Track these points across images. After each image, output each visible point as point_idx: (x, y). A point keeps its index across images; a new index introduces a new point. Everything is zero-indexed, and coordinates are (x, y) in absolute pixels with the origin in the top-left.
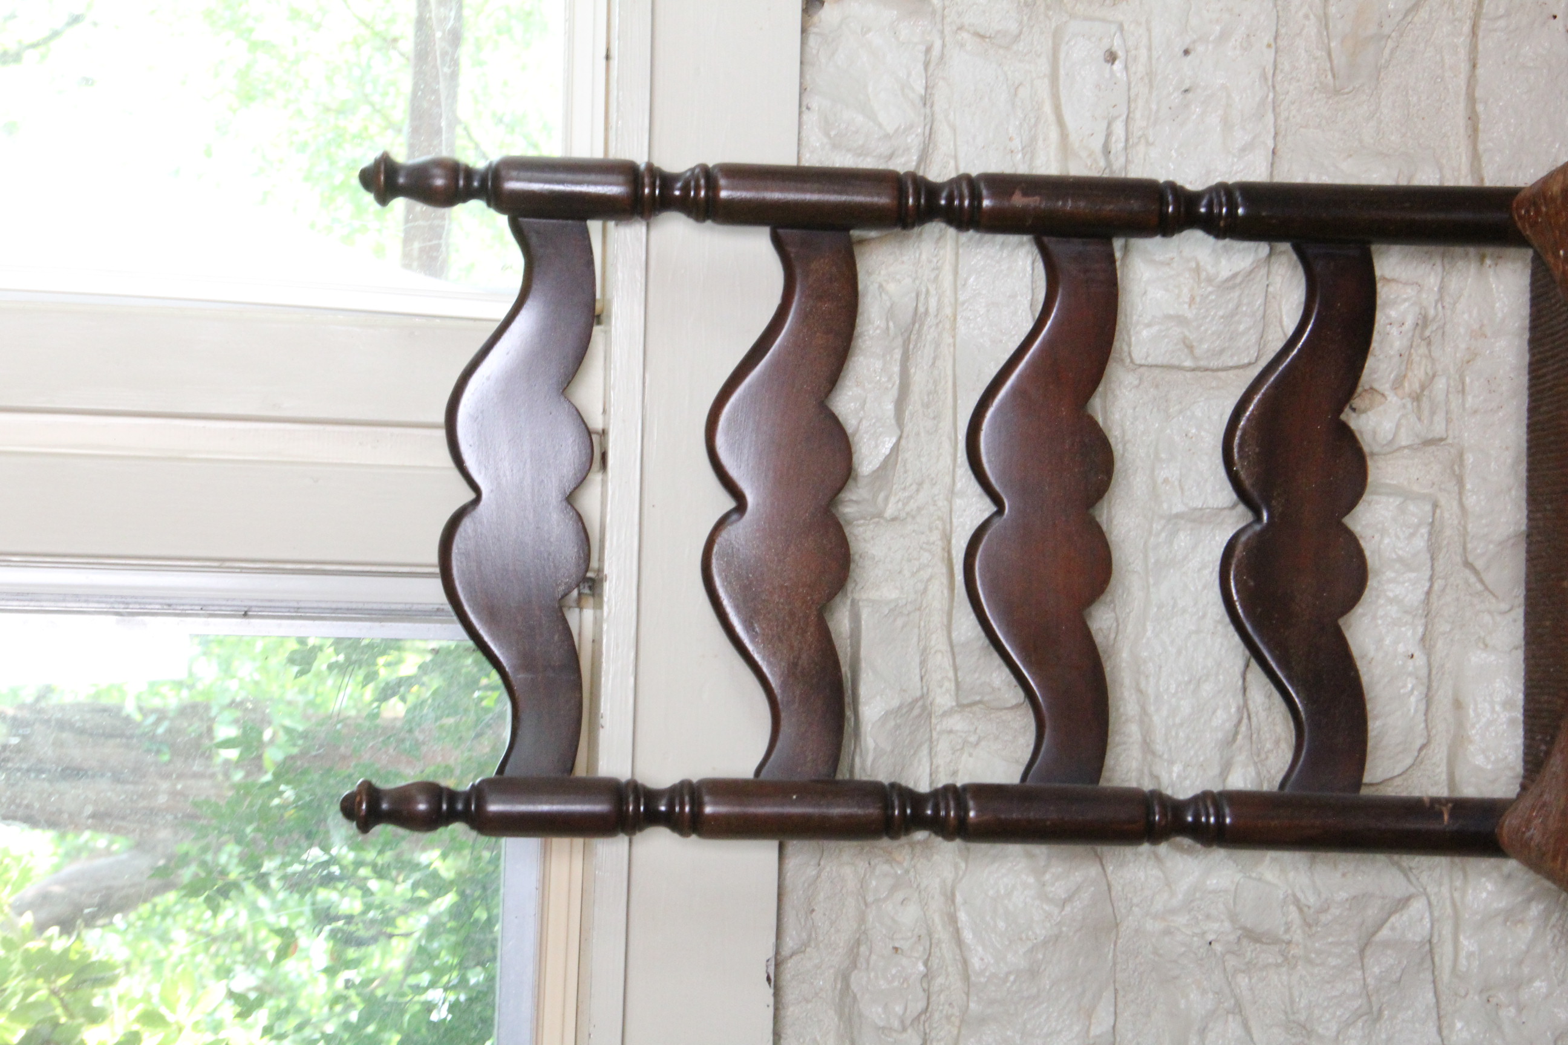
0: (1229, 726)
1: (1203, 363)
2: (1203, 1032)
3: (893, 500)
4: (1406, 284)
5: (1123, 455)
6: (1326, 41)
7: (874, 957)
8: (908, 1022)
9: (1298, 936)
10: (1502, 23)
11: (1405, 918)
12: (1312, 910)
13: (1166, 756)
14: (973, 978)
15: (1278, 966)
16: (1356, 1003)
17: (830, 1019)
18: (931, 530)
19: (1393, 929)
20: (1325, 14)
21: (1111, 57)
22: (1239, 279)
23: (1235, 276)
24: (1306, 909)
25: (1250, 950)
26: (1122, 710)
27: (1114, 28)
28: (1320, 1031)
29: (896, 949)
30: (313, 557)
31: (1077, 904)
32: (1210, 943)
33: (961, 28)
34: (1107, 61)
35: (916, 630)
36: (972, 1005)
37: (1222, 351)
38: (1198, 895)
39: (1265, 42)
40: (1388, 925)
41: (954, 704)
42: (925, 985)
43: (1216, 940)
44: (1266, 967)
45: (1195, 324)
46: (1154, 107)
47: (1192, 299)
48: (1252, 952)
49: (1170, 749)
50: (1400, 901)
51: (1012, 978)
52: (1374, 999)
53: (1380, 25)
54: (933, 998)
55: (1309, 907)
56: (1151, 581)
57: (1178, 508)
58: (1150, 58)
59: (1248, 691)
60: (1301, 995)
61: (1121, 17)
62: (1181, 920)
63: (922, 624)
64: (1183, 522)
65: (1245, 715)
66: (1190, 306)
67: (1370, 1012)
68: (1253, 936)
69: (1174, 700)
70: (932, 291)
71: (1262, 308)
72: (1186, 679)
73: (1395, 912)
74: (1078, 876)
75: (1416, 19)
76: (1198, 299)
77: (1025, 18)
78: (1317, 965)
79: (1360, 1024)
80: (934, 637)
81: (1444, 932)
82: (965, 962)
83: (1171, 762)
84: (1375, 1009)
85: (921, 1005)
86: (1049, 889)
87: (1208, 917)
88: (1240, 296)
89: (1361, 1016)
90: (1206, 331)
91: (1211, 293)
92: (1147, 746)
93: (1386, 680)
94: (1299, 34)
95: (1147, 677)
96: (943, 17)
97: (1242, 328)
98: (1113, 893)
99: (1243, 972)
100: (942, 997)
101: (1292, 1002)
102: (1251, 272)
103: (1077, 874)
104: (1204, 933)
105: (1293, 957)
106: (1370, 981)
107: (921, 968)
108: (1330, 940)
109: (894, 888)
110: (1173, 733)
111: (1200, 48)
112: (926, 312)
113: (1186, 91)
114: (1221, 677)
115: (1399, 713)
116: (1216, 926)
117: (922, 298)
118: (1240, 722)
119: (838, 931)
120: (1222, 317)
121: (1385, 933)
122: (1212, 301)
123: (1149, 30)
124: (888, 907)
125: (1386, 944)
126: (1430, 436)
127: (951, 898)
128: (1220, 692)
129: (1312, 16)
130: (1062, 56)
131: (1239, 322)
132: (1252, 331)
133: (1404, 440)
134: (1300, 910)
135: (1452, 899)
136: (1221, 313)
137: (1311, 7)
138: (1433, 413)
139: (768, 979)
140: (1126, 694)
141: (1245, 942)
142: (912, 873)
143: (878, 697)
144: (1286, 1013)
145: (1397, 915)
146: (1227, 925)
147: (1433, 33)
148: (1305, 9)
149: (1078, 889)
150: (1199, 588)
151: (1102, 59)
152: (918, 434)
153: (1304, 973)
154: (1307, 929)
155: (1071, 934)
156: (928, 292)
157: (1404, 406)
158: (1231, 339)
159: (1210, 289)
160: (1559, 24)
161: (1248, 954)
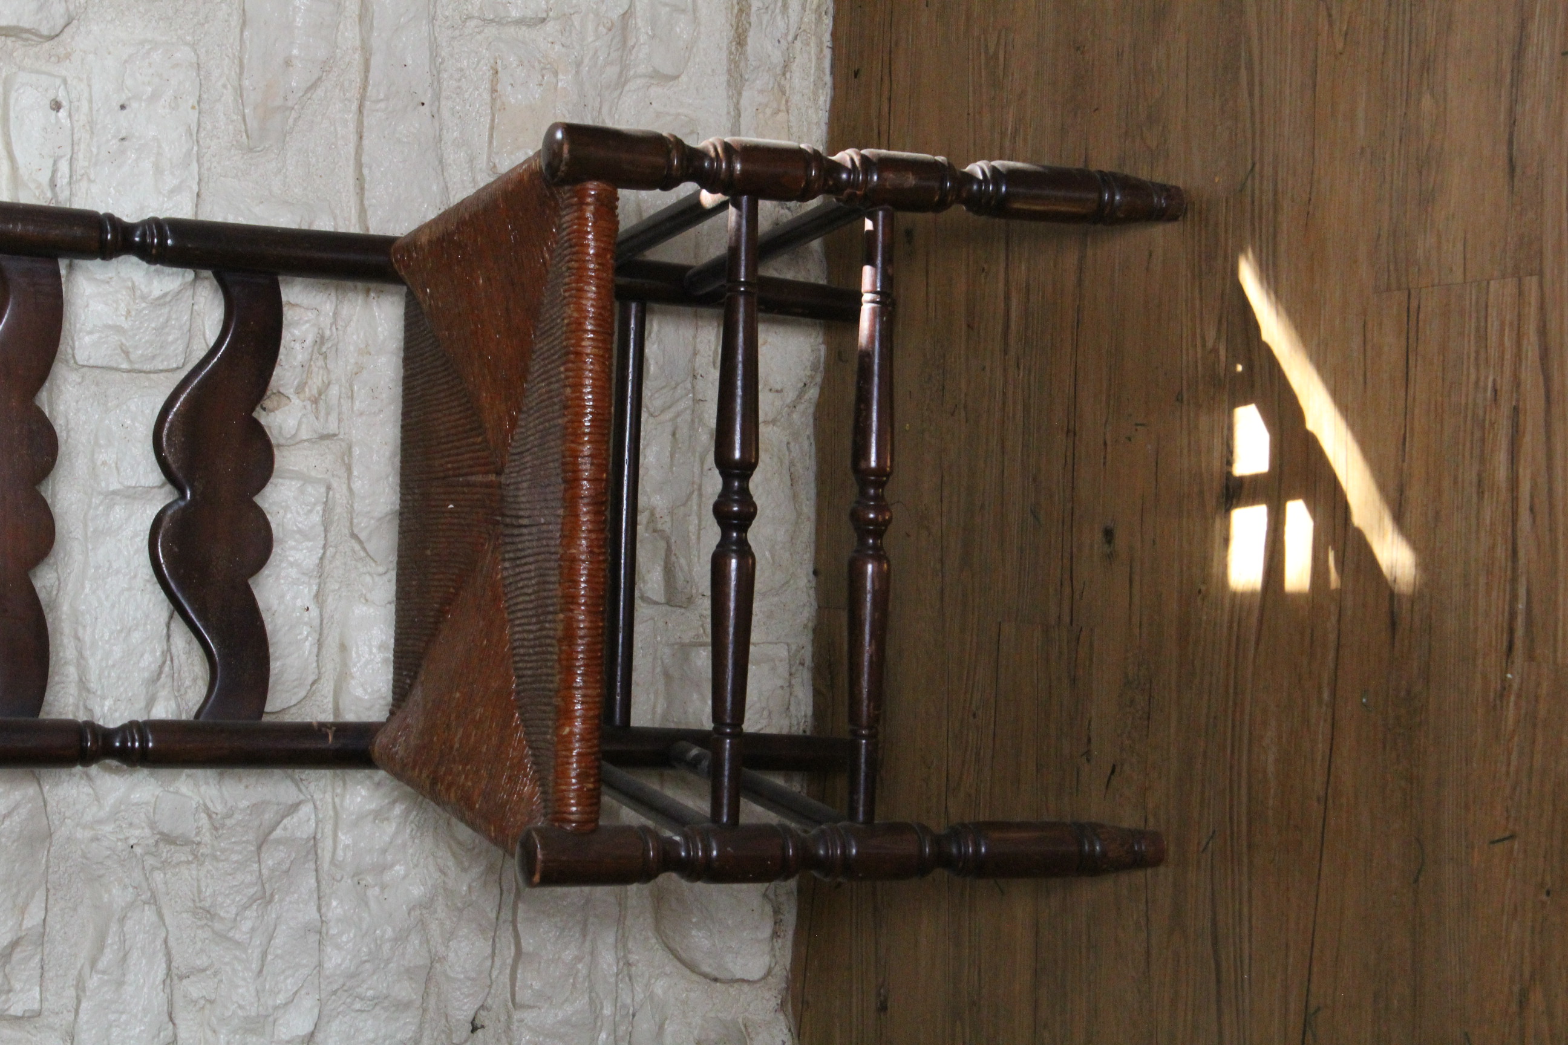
0: (154, 667)
1: (137, 366)
2: (122, 920)
4: (307, 309)
5: (66, 441)
6: (241, 107)
9: (207, 838)
10: (382, 105)
11: (295, 820)
12: (219, 816)
13: (99, 693)
15: (189, 862)
16: (252, 891)
20: (240, 86)
21: (57, 106)
22: (168, 298)
23: (165, 295)
24: (214, 816)
25: (165, 850)
26: (61, 654)
27: (58, 82)
28: (222, 914)
31: (16, 818)
32: (132, 847)
34: (53, 109)
37: (154, 357)
38: (123, 807)
39: (190, 104)
40: (281, 825)
43: (137, 844)
44: (178, 864)
45: (130, 333)
46: (95, 150)
47: (129, 312)
48: (167, 852)
49: (103, 687)
50: (292, 806)
52: (267, 886)
53: (285, 98)
55: (217, 814)
56: (90, 547)
57: (115, 486)
58: (91, 109)
59: (171, 638)
60: (207, 886)
61: (64, 73)
62: (108, 828)
64: (118, 498)
65: (169, 658)
66: (126, 318)
67: (263, 897)
68: (168, 839)
69: (107, 646)
71: (188, 323)
72: (118, 628)
73: (287, 815)
74: (17, 795)
75: (314, 96)
76: (133, 313)
78: (222, 861)
79: (255, 907)
81: (326, 830)
83: (104, 698)
84: (268, 894)
87: (131, 824)
88: (169, 312)
89: (255, 901)
90: (140, 339)
91: (144, 309)
92: (83, 684)
93: (287, 628)
94: (219, 100)
95: (84, 627)
97: (171, 338)
98: (48, 809)
99: (158, 869)
101: (200, 892)
102: (179, 292)
103: (16, 793)
104: (127, 839)
105: (202, 855)
106: (265, 872)
108: (233, 840)
110: (106, 673)
111: (135, 105)
113: (123, 139)
114: (149, 627)
115: (296, 655)
116: (137, 832)
118: (164, 663)
120: (154, 329)
121: (278, 833)
122: (146, 315)
123: (89, 86)
125: (279, 842)
126: (325, 433)
128: (148, 638)
129: (229, 86)
130: (12, 101)
131: (169, 334)
132: (179, 342)
133: (304, 435)
134: (210, 817)
135: (334, 803)
136: (153, 325)
137: (228, 80)
138: (328, 414)
140: (66, 641)
141: (161, 845)
144: (194, 901)
145: (289, 818)
146: (147, 831)
147: (327, 109)
148: (223, 80)
149: (17, 806)
150: (132, 553)
151: (48, 106)
153: (210, 868)
154: (215, 832)
155: (9, 844)
157: (305, 407)
158: (161, 347)
159: (144, 305)
160: (425, 110)
161: (164, 855)
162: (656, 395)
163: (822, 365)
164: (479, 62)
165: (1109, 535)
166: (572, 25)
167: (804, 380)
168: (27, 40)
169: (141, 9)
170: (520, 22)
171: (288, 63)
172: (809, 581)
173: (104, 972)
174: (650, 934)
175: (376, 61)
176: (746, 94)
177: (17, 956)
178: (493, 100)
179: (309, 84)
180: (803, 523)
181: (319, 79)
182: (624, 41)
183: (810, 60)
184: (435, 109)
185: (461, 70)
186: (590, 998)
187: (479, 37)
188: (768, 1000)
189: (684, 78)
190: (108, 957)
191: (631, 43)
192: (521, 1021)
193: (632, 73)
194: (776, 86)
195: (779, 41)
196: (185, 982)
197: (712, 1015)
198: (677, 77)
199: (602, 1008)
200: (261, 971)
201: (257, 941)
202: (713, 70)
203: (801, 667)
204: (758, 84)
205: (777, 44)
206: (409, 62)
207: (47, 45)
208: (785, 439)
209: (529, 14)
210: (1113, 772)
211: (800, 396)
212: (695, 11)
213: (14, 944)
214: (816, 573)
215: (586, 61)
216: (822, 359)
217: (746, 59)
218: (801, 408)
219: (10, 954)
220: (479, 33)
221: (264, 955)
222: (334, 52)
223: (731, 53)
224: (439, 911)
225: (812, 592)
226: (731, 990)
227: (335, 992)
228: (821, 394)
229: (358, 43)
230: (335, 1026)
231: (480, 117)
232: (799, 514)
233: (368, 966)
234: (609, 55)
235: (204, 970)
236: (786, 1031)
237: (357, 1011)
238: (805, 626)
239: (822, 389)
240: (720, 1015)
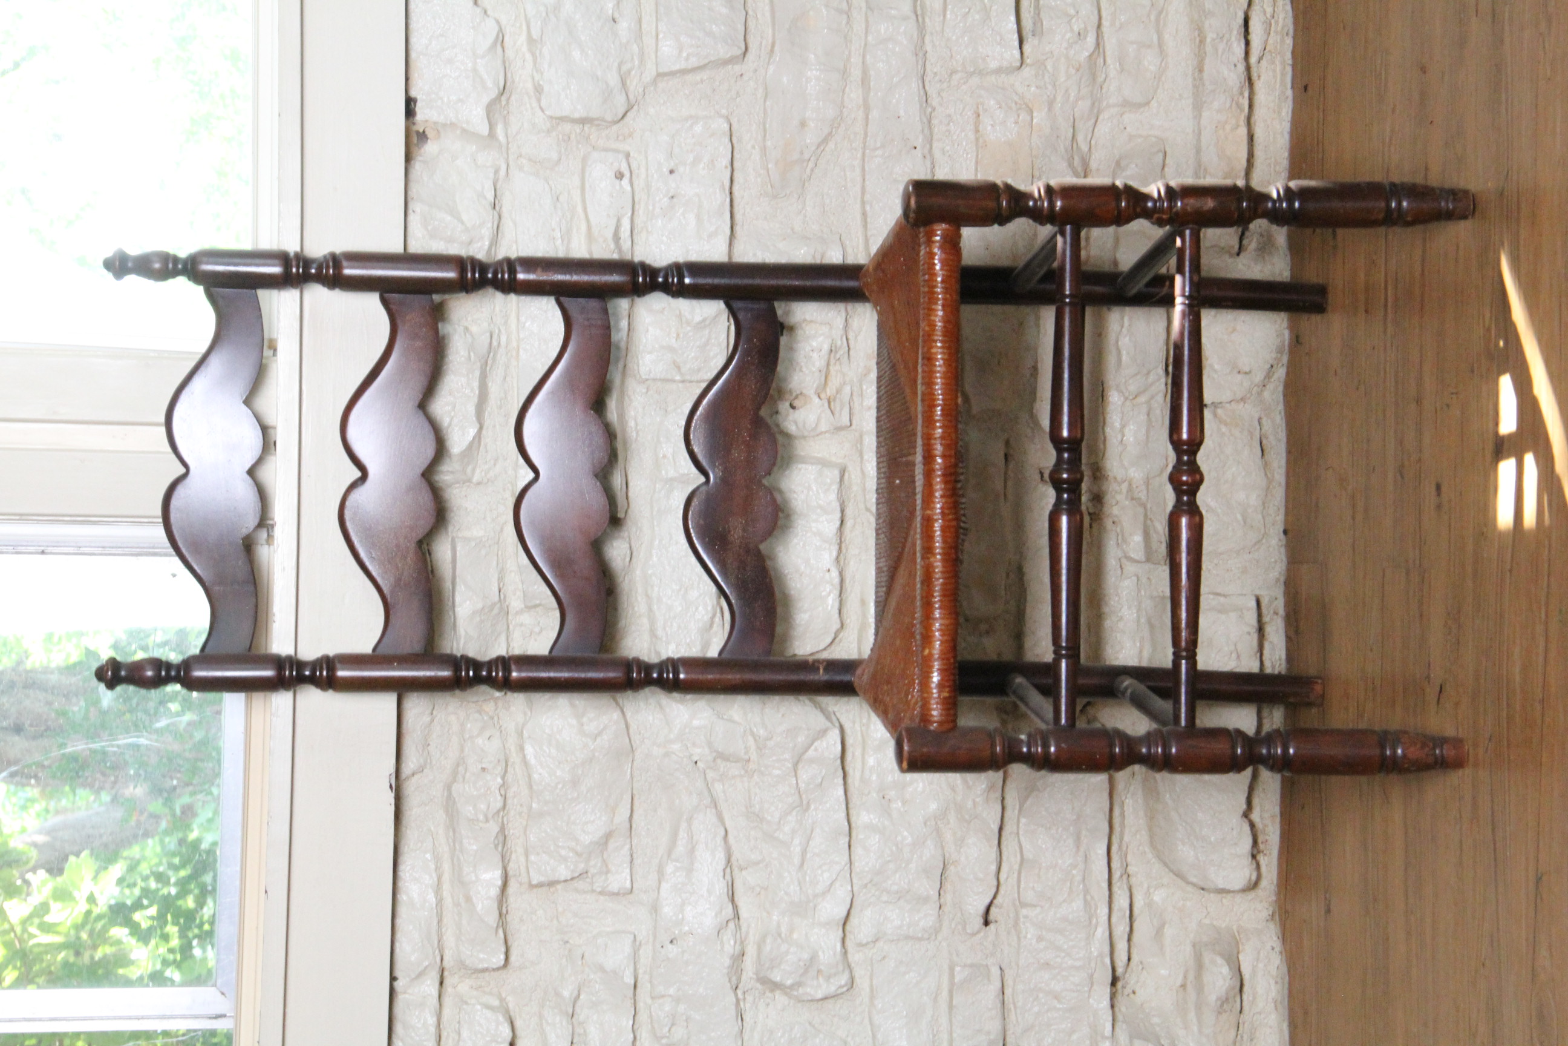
0: (707, 618)
1: (688, 377)
2: (690, 820)
3: (478, 471)
4: (821, 324)
5: (636, 439)
7: (468, 774)
8: (490, 816)
9: (754, 756)
10: (879, 152)
11: (824, 744)
12: (762, 739)
13: (664, 639)
14: (535, 787)
15: (741, 776)
16: (790, 800)
17: (441, 815)
18: (504, 490)
19: (816, 750)
20: (765, 147)
21: (620, 176)
22: (707, 322)
23: (704, 320)
24: (757, 738)
25: (722, 765)
26: (636, 609)
27: (621, 156)
28: (769, 818)
29: (483, 769)
30: (82, 512)
31: (605, 737)
32: (696, 762)
33: (520, 156)
34: (617, 178)
35: (496, 558)
36: (534, 805)
37: (699, 370)
38: (687, 730)
39: (724, 164)
40: (813, 748)
41: (523, 606)
42: (503, 792)
43: (700, 760)
44: (734, 777)
45: (680, 352)
46: (651, 208)
47: (678, 335)
48: (724, 767)
49: (667, 634)
50: (819, 731)
51: (560, 786)
52: (804, 796)
53: (802, 153)
54: (509, 802)
55: (760, 737)
56: (655, 524)
57: (672, 473)
58: (647, 176)
60: (756, 794)
61: (627, 148)
62: (676, 747)
63: (500, 553)
64: (676, 483)
65: (718, 611)
66: (676, 340)
67: (801, 805)
68: (723, 756)
69: (669, 602)
70: (503, 331)
73: (816, 739)
74: (604, 718)
75: (826, 148)
76: (681, 336)
77: (563, 150)
78: (767, 775)
79: (794, 813)
80: (509, 562)
82: (530, 777)
83: (668, 643)
84: (805, 802)
85: (500, 804)
86: (586, 727)
87: (694, 745)
88: (709, 333)
89: (794, 808)
90: (688, 356)
91: (689, 331)
92: (653, 633)
93: (812, 586)
94: (749, 159)
95: (652, 587)
96: (508, 149)
97: (712, 354)
98: (631, 731)
99: (717, 780)
100: (515, 800)
101: (750, 799)
102: (716, 317)
103: (604, 716)
104: (691, 756)
105: (751, 770)
106: (802, 786)
107: (499, 780)
108: (774, 758)
109: (483, 729)
110: (669, 624)
111: (681, 169)
112: (499, 344)
113: (672, 197)
115: (820, 609)
116: (698, 750)
117: (495, 337)
118: (714, 616)
119: (446, 758)
120: (698, 347)
121: (811, 753)
122: (691, 336)
124: (480, 741)
125: (811, 761)
126: (839, 425)
127: (520, 734)
129: (756, 147)
130: (587, 174)
131: (710, 351)
132: (719, 356)
133: (823, 427)
134: (755, 740)
135: (861, 731)
136: (698, 343)
137: (756, 142)
138: (841, 409)
139: (391, 787)
140: (639, 599)
141: (719, 761)
142: (496, 718)
143: (468, 602)
144: (747, 808)
145: (819, 741)
146: (707, 751)
147: (838, 158)
148: (752, 143)
149: (605, 728)
151: (613, 176)
152: (494, 426)
153: (758, 780)
154: (759, 751)
155: (601, 757)
156: (500, 331)
157: (823, 405)
158: (705, 361)
159: (689, 328)
160: (918, 153)
161: (722, 769)
162: (1131, 381)
163: (1287, 348)
164: (964, 108)
165: (1438, 487)
166: (1045, 67)
167: (1271, 362)
168: (598, 125)
169: (687, 92)
170: (999, 71)
171: (803, 124)
172: (1280, 540)
173: (677, 860)
174: (1147, 849)
175: (874, 114)
176: (1206, 114)
177: (612, 845)
178: (977, 139)
179: (820, 140)
180: (1274, 488)
181: (830, 134)
182: (1094, 77)
183: (1275, 77)
184: (926, 151)
185: (949, 116)
186: (1085, 900)
187: (964, 87)
188: (1260, 911)
189: (1154, 104)
190: (681, 848)
191: (1100, 79)
192: (1026, 917)
193: (1105, 104)
194: (1234, 105)
195: (1235, 65)
196: (744, 873)
197: (1207, 921)
198: (1148, 103)
199: (1096, 908)
200: (802, 864)
201: (796, 841)
202: (1180, 95)
203: (1275, 617)
204: (1216, 105)
205: (1233, 67)
206: (902, 113)
207: (615, 128)
208: (1256, 416)
209: (1005, 64)
210: (1441, 691)
211: (1268, 376)
212: (1161, 45)
213: (608, 836)
214: (1285, 532)
215: (1059, 99)
216: (1287, 343)
217: (1204, 85)
218: (1270, 386)
219: (606, 843)
220: (965, 83)
221: (804, 852)
222: (841, 111)
223: (1194, 79)
224: (951, 821)
225: (1283, 550)
226: (1224, 901)
227: (866, 886)
228: (1288, 374)
229: (861, 102)
230: (868, 913)
231: (967, 154)
232: (1270, 481)
233: (891, 866)
234: (1079, 90)
235: (757, 863)
236: (1275, 938)
237: (885, 902)
238: (1278, 580)
239: (1288, 368)
240: (1215, 923)
